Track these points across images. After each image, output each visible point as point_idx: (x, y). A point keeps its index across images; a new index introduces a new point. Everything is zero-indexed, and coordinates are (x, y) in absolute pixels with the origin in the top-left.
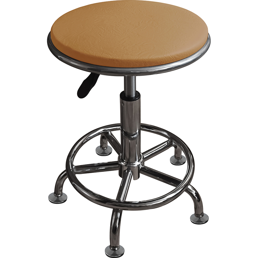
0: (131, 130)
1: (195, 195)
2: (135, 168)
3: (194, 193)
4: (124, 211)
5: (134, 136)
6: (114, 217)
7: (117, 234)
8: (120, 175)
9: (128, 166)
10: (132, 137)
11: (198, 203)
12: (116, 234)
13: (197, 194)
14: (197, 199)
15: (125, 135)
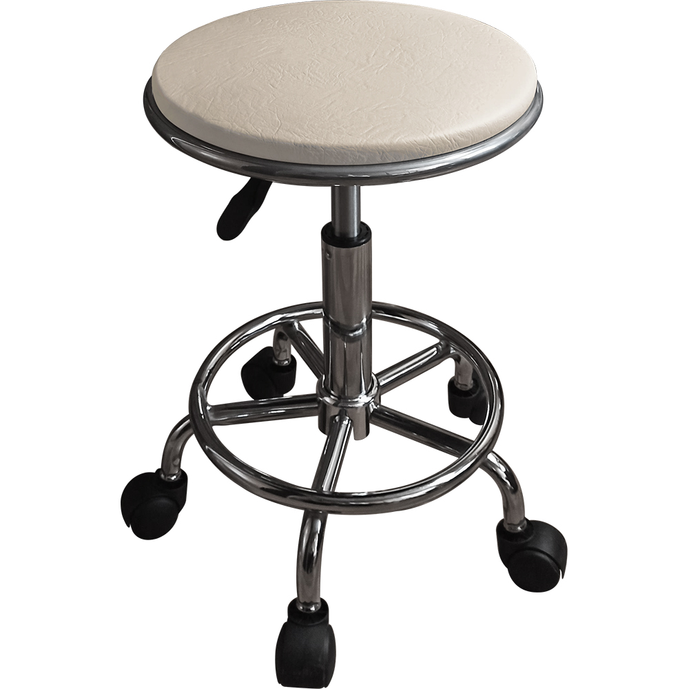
0: (348, 317)
1: (504, 476)
2: (358, 411)
3: (502, 471)
4: (330, 517)
5: (357, 333)
6: (306, 532)
7: (315, 571)
8: (322, 428)
9: (341, 407)
10: (352, 335)
11: (513, 497)
12: (311, 571)
13: (510, 474)
14: (510, 487)
15: (334, 330)
